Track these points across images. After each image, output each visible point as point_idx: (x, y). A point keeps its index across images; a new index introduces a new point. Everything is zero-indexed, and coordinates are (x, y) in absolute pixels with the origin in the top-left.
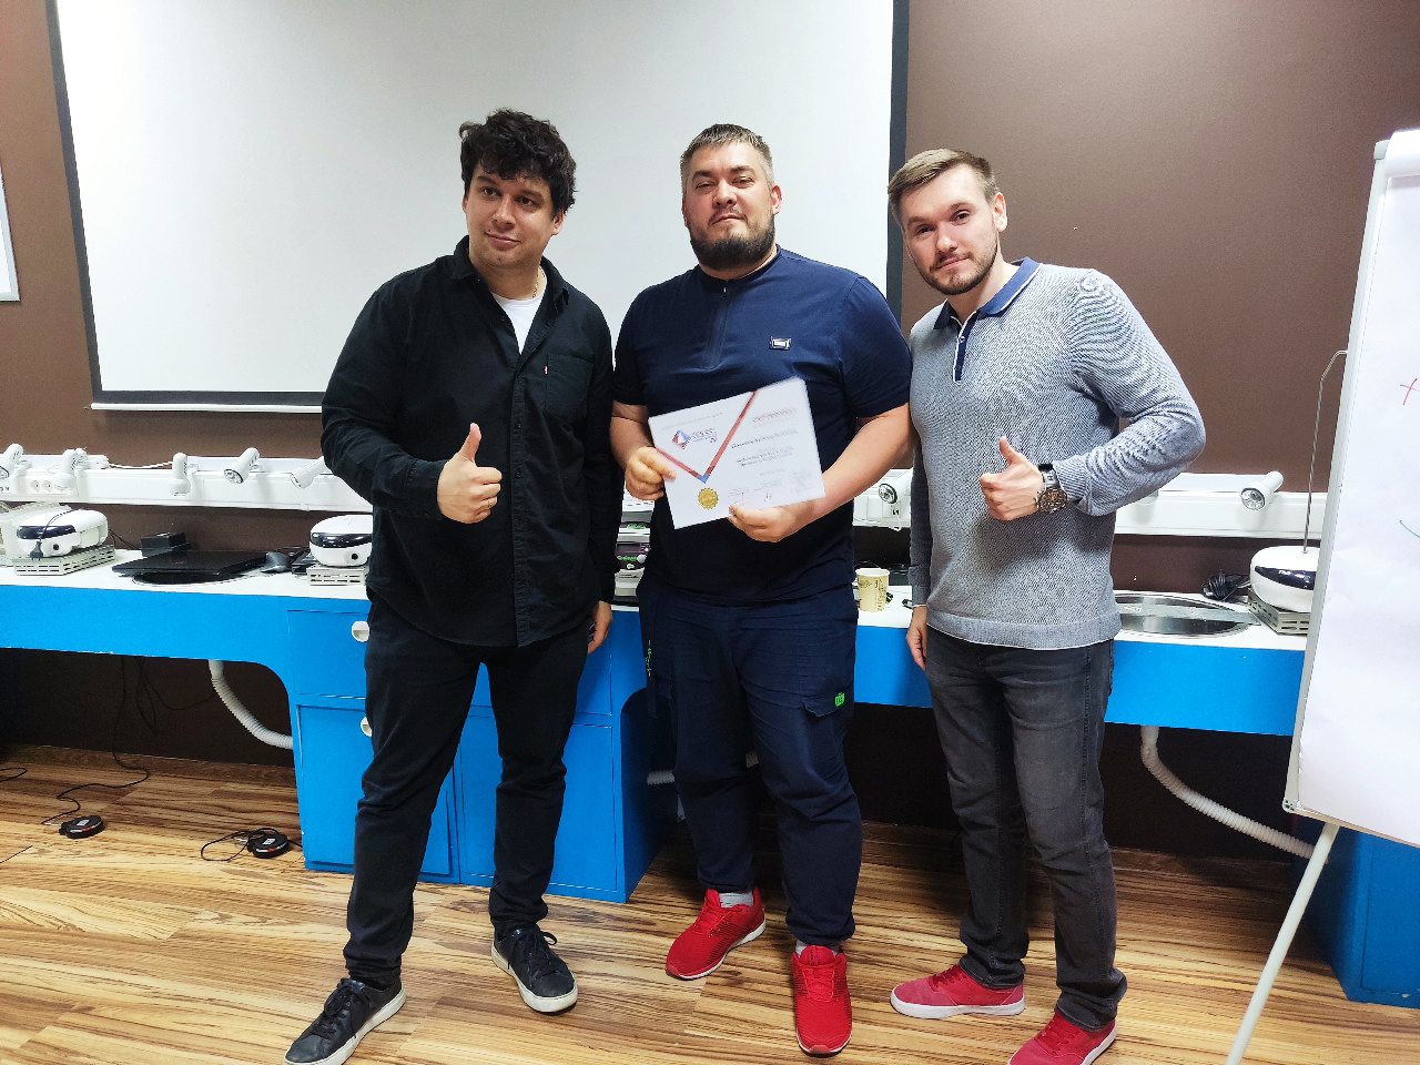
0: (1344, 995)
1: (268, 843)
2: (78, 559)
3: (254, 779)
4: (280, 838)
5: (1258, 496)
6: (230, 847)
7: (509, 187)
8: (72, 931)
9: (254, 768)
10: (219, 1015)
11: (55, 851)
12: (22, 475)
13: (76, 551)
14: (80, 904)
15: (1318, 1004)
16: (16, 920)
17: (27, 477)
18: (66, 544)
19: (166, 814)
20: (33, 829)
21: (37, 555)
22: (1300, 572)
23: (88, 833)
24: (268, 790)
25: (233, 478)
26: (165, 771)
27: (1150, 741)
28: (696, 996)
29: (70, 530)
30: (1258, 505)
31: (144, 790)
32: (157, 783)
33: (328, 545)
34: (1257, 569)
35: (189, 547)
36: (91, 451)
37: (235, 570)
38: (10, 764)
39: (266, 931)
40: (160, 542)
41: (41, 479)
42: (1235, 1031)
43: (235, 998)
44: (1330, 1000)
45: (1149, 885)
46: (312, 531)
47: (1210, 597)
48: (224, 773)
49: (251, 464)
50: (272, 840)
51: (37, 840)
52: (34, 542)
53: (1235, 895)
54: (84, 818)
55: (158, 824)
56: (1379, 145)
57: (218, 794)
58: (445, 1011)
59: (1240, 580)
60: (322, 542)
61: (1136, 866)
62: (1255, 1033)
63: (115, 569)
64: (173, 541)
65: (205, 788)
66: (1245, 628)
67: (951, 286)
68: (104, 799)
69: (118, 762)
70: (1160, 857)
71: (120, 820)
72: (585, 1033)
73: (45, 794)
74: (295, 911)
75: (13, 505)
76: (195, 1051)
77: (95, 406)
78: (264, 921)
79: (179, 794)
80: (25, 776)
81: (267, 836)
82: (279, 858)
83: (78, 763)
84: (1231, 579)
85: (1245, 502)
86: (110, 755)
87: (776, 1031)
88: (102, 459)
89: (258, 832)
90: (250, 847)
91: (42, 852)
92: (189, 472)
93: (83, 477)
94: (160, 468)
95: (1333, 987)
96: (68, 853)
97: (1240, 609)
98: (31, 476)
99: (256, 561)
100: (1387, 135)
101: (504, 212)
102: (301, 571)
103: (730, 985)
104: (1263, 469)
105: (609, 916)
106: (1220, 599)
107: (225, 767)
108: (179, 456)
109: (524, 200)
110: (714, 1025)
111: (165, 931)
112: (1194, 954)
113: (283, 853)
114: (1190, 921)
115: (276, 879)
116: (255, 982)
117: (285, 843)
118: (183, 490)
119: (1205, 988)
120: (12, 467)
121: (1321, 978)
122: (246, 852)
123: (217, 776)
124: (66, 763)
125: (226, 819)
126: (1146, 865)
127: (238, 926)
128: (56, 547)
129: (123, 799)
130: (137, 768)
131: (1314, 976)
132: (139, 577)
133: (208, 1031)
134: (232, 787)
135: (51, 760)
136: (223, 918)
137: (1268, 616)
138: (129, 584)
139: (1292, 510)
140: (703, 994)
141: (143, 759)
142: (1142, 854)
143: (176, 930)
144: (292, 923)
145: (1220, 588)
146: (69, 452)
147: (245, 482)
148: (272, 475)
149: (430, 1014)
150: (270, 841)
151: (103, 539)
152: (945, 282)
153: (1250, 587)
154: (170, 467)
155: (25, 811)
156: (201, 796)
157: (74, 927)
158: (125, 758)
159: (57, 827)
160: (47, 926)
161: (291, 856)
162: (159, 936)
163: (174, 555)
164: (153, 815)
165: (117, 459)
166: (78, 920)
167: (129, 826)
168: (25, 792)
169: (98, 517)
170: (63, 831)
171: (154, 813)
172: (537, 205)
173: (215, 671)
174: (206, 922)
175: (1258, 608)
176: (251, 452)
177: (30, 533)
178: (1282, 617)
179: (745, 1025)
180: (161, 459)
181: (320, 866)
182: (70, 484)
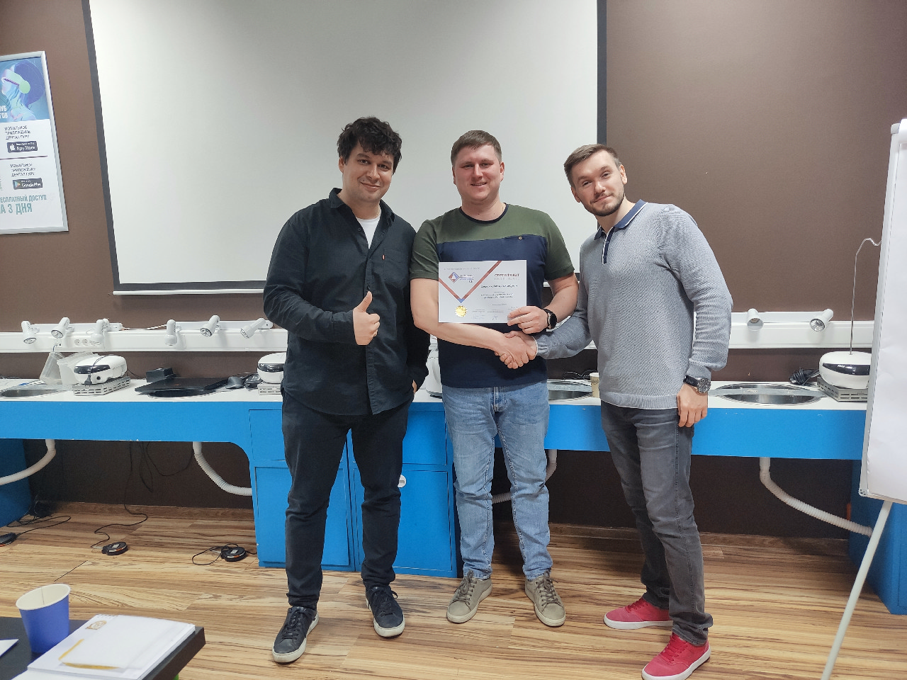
0: (888, 611)
1: (233, 553)
2: (111, 385)
3: (215, 516)
4: (240, 549)
5: (820, 324)
6: (209, 557)
7: (376, 159)
8: (126, 607)
9: (215, 510)
10: (228, 651)
11: (102, 563)
12: (69, 336)
13: (110, 380)
14: (128, 592)
15: (874, 617)
16: (89, 602)
17: (72, 337)
18: (104, 375)
19: (165, 540)
20: (86, 551)
21: (88, 383)
22: (849, 365)
23: (119, 552)
24: (224, 523)
25: (206, 333)
26: (158, 514)
27: (765, 467)
28: (511, 627)
29: (107, 367)
30: (820, 328)
31: (148, 526)
32: (152, 522)
33: (270, 371)
34: (824, 365)
35: (175, 376)
36: (111, 321)
37: (211, 388)
38: (59, 514)
39: (243, 603)
40: (158, 373)
41: (81, 337)
42: (834, 634)
43: (234, 641)
44: (881, 614)
45: (766, 556)
46: (259, 363)
47: (795, 384)
48: (195, 514)
49: (215, 326)
50: (236, 551)
51: (90, 557)
52: (86, 376)
53: (816, 559)
54: (115, 544)
55: (160, 546)
56: (894, 126)
57: (192, 526)
58: (363, 641)
59: (812, 373)
60: (265, 369)
61: (757, 545)
62: (846, 635)
63: (136, 390)
64: (168, 372)
65: (186, 523)
66: (818, 399)
67: (604, 210)
68: (124, 532)
69: (128, 511)
70: (768, 539)
71: (137, 544)
72: (449, 650)
73: (85, 530)
74: (258, 591)
75: (66, 354)
76: (220, 670)
77: (115, 293)
78: (241, 597)
79: (168, 528)
80: (70, 520)
81: (231, 549)
82: (241, 561)
83: (102, 512)
84: (807, 372)
85: (813, 328)
86: (122, 506)
87: (563, 644)
88: (119, 325)
89: (226, 547)
90: (223, 556)
91: (94, 564)
92: (177, 330)
93: (108, 336)
94: (156, 329)
95: (882, 607)
96: (109, 564)
97: (813, 389)
98: (75, 336)
99: (222, 382)
100: (899, 121)
101: (375, 173)
102: (253, 386)
103: (529, 621)
104: (822, 308)
105: (449, 586)
106: (801, 384)
107: (197, 510)
108: (171, 321)
109: (383, 166)
110: (525, 642)
111: (183, 606)
112: (798, 593)
113: (243, 558)
114: (793, 575)
115: (243, 573)
116: (244, 632)
117: (243, 554)
118: (173, 341)
119: (809, 611)
120: (64, 331)
121: (875, 603)
122: (220, 558)
123: (191, 516)
124: (94, 512)
125: (203, 541)
126: (762, 544)
127: (225, 601)
128: (99, 378)
129: (134, 532)
130: (141, 514)
131: (869, 602)
132: (152, 394)
133: (222, 660)
134: (200, 522)
135: (84, 511)
136: (216, 597)
137: (831, 391)
138: (147, 399)
139: (841, 331)
140: (515, 626)
141: (143, 508)
142: (759, 538)
143: (189, 605)
144: (260, 598)
145: (801, 378)
146: (99, 321)
147: (213, 335)
148: (227, 331)
149: (356, 644)
150: (234, 552)
151: (123, 373)
152: (600, 209)
153: (820, 376)
154: (165, 328)
155: (76, 541)
156: (184, 528)
157: (126, 605)
158: (131, 508)
159: (100, 548)
160: (110, 605)
161: (249, 559)
162: (180, 608)
163: (169, 381)
164: (156, 540)
165: (128, 325)
166: (127, 601)
167: (142, 548)
168: (74, 530)
169: (121, 360)
170: (104, 551)
171: (157, 539)
172: (388, 168)
173: (197, 449)
174: (205, 599)
175: (824, 388)
176: (214, 318)
177: (83, 370)
178: (841, 392)
179: (544, 642)
180: (159, 323)
181: (269, 564)
182: (100, 341)
